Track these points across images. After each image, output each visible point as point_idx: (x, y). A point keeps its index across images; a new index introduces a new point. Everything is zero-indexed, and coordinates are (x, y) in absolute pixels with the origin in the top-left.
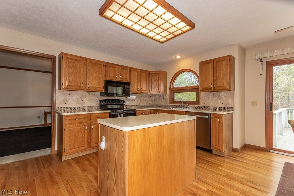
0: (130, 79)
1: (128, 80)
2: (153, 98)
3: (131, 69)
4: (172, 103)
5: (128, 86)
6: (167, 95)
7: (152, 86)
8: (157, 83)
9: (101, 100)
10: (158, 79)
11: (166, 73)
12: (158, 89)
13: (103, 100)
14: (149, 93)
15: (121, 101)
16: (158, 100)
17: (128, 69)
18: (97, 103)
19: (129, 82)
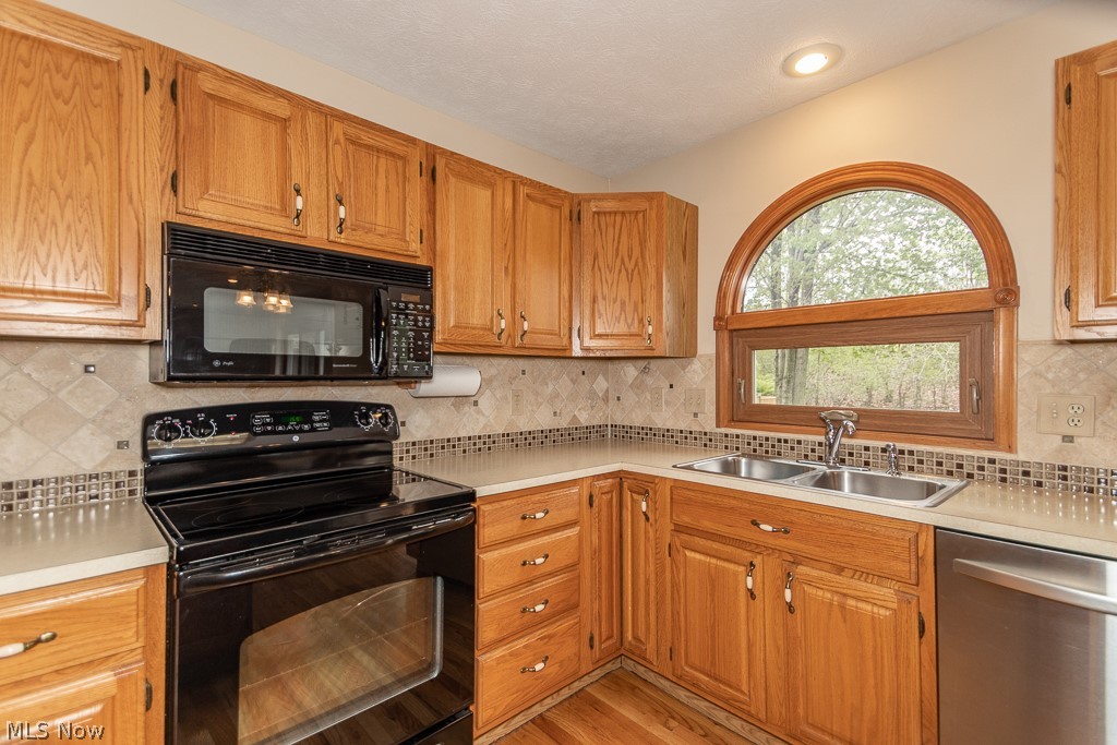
0: (429, 235)
1: (415, 246)
2: (601, 384)
3: (440, 164)
4: (734, 421)
5: (416, 298)
6: (696, 365)
7: (594, 301)
8: (630, 281)
9: (160, 416)
10: (636, 252)
11: (691, 213)
12: (641, 321)
13: (174, 414)
14: (577, 351)
15: (366, 416)
16: (630, 398)
17: (416, 156)
18: (121, 445)
19: (423, 262)
